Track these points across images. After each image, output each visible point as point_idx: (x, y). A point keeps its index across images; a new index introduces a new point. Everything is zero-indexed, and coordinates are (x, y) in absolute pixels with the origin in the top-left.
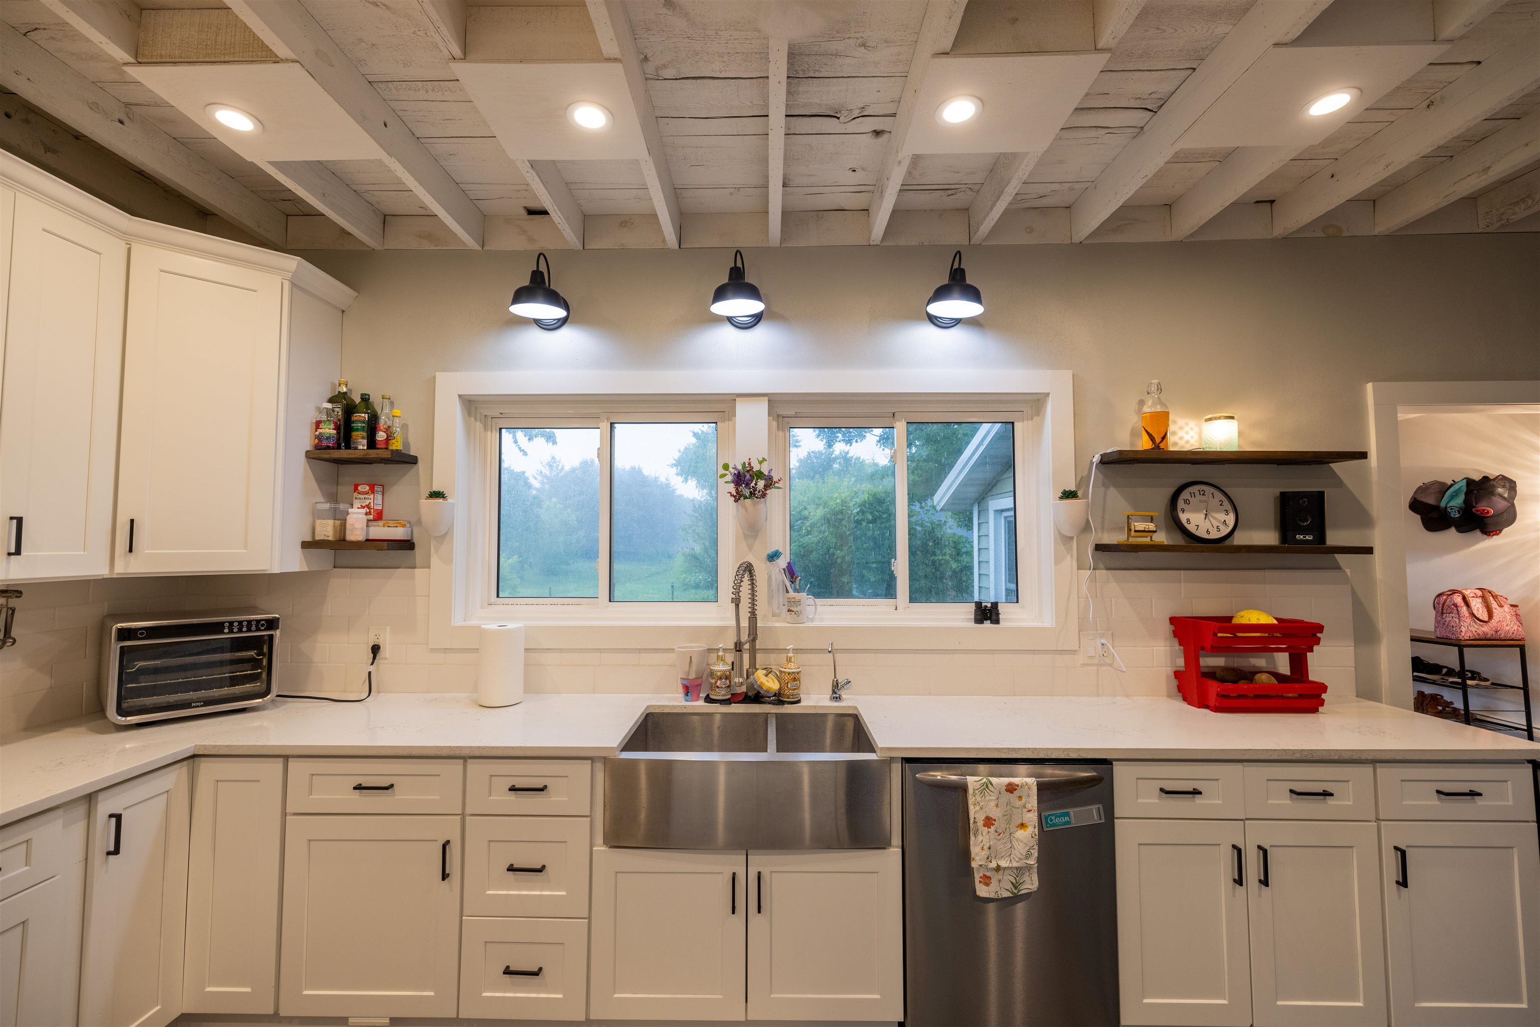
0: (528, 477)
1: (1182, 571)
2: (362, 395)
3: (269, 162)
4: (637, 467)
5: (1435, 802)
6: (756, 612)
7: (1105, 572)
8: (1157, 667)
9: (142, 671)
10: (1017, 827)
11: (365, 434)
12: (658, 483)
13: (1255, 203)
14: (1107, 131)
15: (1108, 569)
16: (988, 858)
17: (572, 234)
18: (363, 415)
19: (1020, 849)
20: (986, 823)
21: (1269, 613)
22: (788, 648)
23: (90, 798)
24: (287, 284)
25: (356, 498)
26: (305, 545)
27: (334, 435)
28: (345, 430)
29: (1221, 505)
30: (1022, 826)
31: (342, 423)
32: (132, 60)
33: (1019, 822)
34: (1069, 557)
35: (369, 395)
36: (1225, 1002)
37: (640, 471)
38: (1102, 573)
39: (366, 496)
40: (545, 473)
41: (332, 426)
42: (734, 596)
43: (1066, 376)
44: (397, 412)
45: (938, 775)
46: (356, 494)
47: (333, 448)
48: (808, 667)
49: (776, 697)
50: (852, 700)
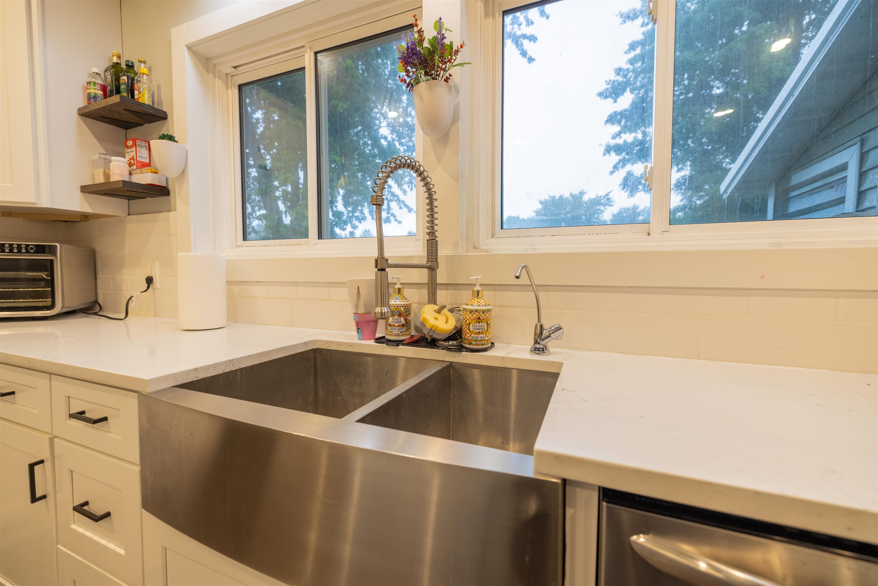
2: (127, 61)
18: (125, 77)
22: (473, 281)
26: (84, 189)
27: (100, 96)
31: (113, 88)
35: (133, 62)
39: (130, 150)
44: (149, 74)
46: (122, 148)
48: (501, 306)
49: (452, 340)
50: (554, 353)
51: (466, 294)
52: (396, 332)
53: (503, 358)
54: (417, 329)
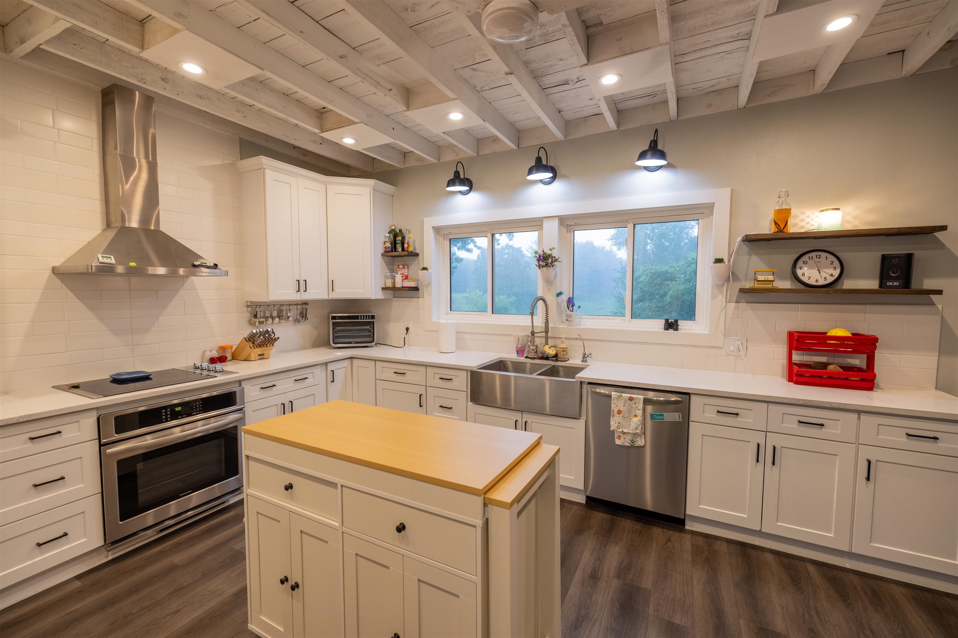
0: (523, 251)
1: (800, 305)
2: (399, 229)
3: (362, 149)
4: (590, 241)
5: (905, 439)
6: (548, 320)
7: (744, 305)
8: (776, 359)
9: (339, 330)
10: (634, 416)
11: (400, 245)
12: (605, 250)
13: (887, 54)
14: (726, 53)
15: (747, 303)
16: (618, 427)
17: (470, 151)
18: (400, 238)
19: (633, 425)
20: (618, 413)
21: (848, 330)
22: (561, 336)
23: (326, 364)
24: (372, 190)
25: (399, 271)
26: (383, 289)
27: (390, 246)
28: (394, 244)
29: (831, 264)
30: (636, 416)
31: (393, 241)
32: (320, 132)
33: (635, 414)
34: (721, 296)
35: (402, 229)
36: (746, 516)
37: (592, 243)
38: (743, 305)
39: (402, 270)
40: (533, 248)
41: (389, 243)
42: (531, 311)
43: (726, 193)
44: (411, 236)
45: (602, 390)
46: (398, 269)
47: (390, 252)
48: (572, 346)
49: (554, 358)
50: (589, 362)
51: (558, 341)
52: (533, 354)
53: (572, 364)
54: (542, 353)
